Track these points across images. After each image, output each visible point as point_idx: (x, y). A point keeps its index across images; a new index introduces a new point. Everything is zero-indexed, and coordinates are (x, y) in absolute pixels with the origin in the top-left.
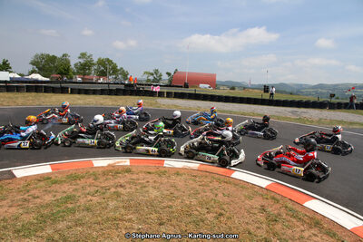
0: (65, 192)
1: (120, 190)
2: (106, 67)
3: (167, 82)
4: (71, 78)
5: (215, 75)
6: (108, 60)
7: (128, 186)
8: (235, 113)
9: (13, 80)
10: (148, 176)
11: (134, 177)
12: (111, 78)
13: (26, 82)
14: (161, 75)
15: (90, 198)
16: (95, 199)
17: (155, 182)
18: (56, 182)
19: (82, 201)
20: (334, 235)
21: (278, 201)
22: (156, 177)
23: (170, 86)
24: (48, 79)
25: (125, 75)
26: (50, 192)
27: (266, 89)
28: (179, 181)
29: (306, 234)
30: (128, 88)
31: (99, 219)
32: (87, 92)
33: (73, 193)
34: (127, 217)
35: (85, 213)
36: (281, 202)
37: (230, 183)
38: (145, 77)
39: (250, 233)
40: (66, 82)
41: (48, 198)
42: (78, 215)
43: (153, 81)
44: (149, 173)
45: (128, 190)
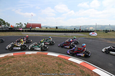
1: (10, 64)
3: (25, 27)
5: (41, 24)
7: (13, 62)
8: (48, 36)
10: (20, 58)
11: (15, 59)
14: (22, 25)
17: (23, 59)
20: (76, 66)
21: (61, 60)
22: (23, 58)
25: (9, 25)
27: (57, 28)
28: (31, 58)
29: (69, 67)
30: (10, 29)
34: (13, 72)
36: (62, 60)
37: (47, 57)
38: (17, 25)
39: (53, 70)
43: (20, 27)
44: (20, 57)
45: (13, 63)
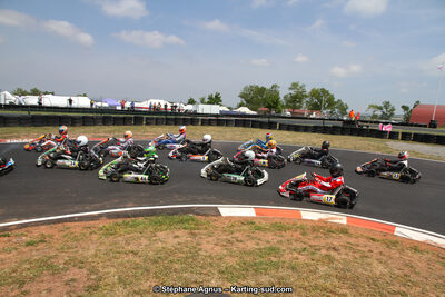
0: (268, 242)
1: (332, 253)
2: (321, 99)
3: (401, 119)
4: (280, 112)
6: (323, 90)
7: (343, 251)
9: (223, 114)
10: (371, 243)
11: (352, 240)
12: (325, 113)
13: (234, 116)
14: (393, 110)
15: (296, 255)
16: (302, 258)
17: (381, 253)
18: (259, 229)
19: (287, 257)
22: (382, 248)
23: (407, 124)
24: (255, 113)
25: (343, 109)
26: (252, 239)
30: (348, 126)
31: (306, 283)
32: (297, 129)
33: (278, 246)
34: (341, 291)
35: (290, 272)
38: (370, 112)
40: (274, 117)
41: (251, 245)
42: (282, 273)
43: (382, 118)
44: (372, 239)
45: (343, 256)
